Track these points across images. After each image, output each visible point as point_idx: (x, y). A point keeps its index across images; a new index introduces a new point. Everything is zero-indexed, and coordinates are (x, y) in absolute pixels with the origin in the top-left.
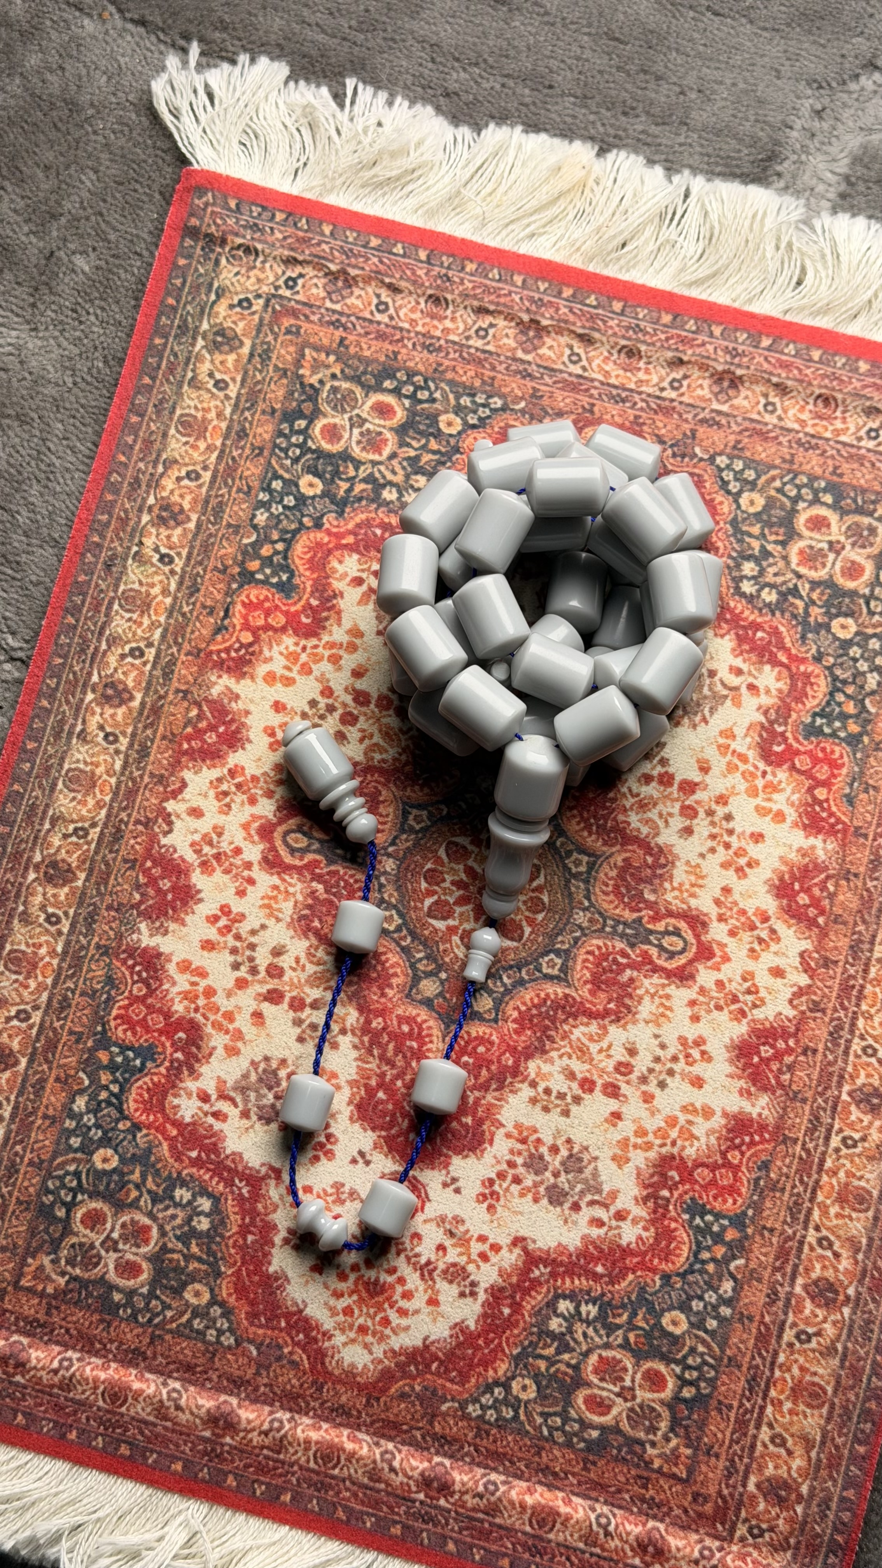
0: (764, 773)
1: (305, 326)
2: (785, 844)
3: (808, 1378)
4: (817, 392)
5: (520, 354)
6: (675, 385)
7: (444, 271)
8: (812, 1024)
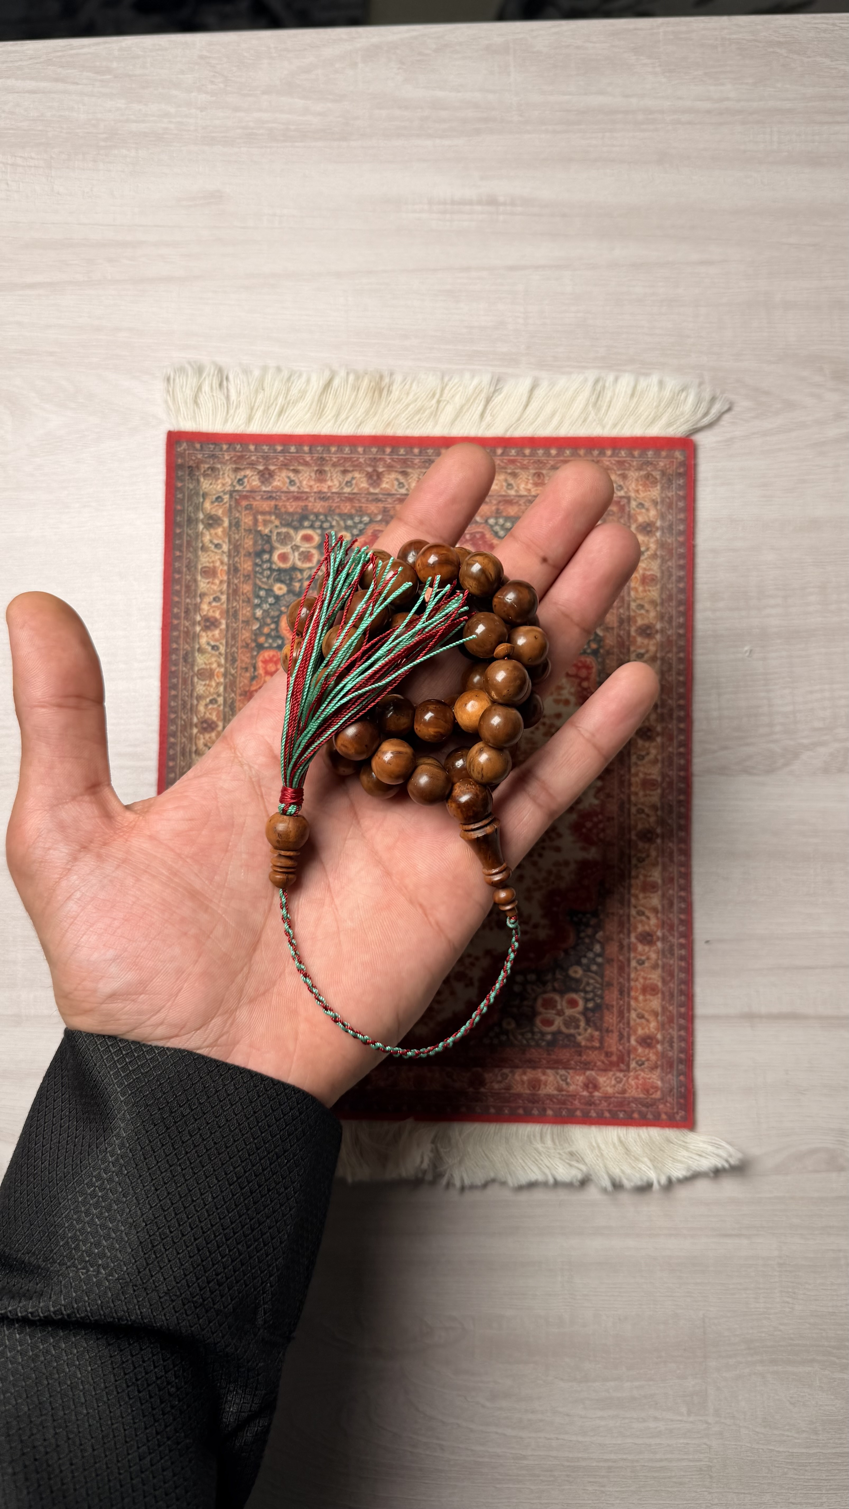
1: (255, 503)
3: (648, 982)
5: (372, 490)
7: (320, 456)
8: (609, 805)
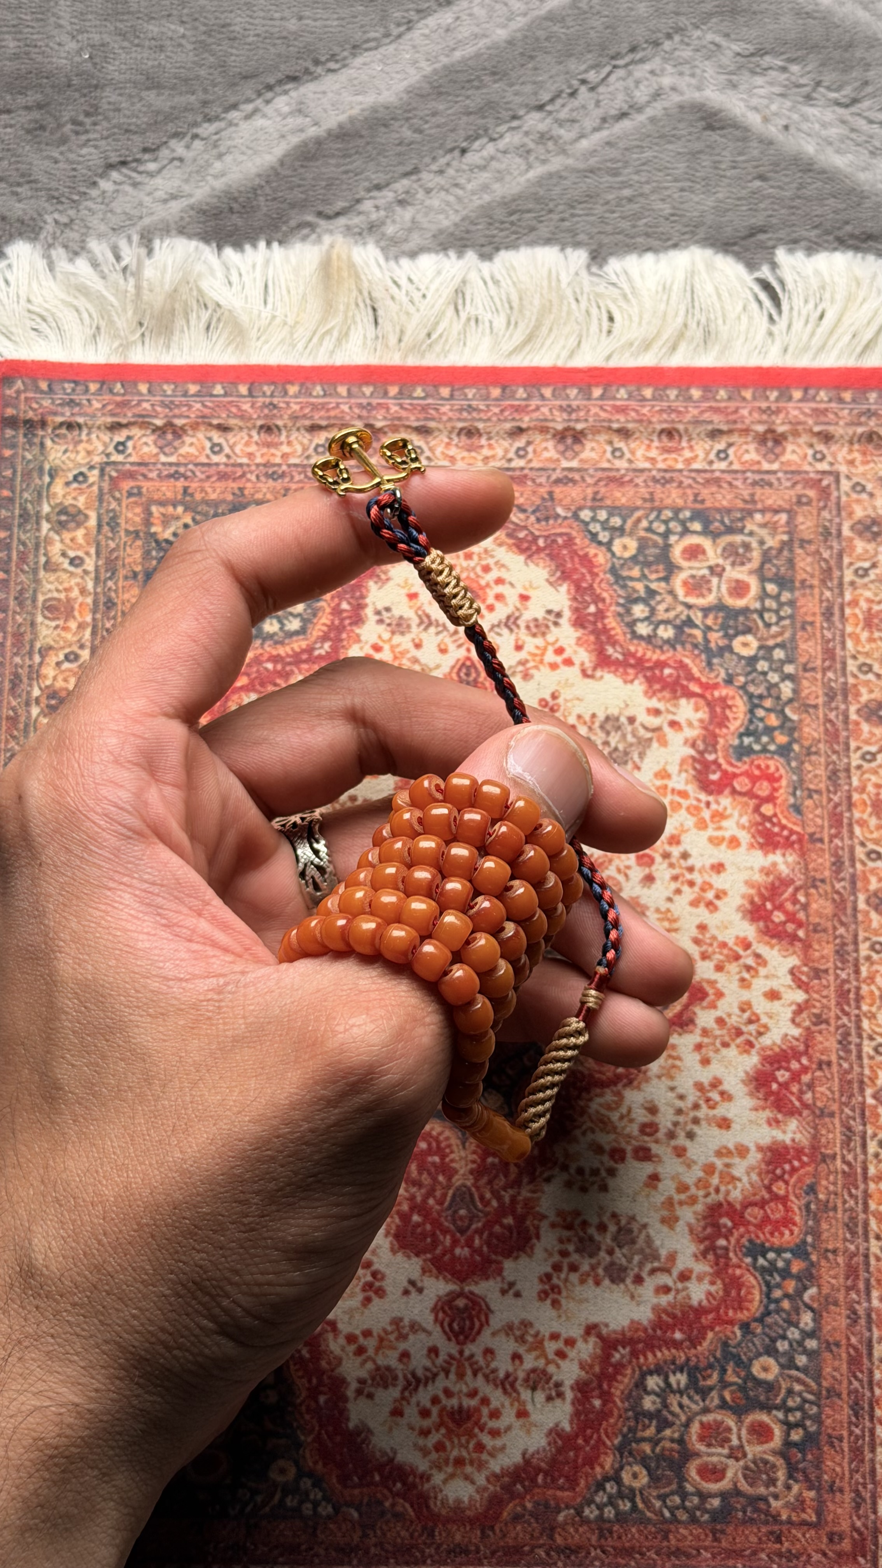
0: (708, 804)
1: (145, 485)
2: (747, 869)
4: (659, 427)
6: (521, 453)
7: (268, 400)
8: (819, 1038)
